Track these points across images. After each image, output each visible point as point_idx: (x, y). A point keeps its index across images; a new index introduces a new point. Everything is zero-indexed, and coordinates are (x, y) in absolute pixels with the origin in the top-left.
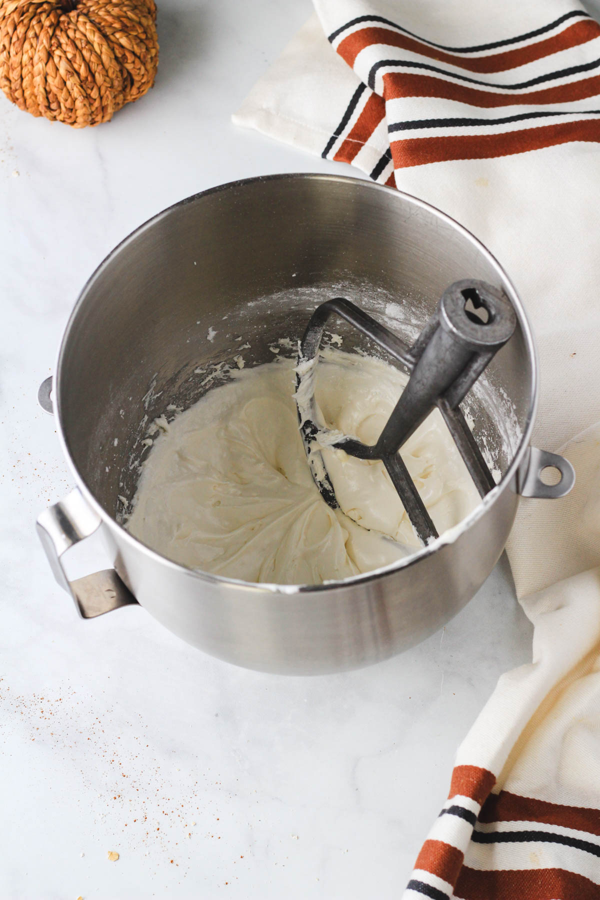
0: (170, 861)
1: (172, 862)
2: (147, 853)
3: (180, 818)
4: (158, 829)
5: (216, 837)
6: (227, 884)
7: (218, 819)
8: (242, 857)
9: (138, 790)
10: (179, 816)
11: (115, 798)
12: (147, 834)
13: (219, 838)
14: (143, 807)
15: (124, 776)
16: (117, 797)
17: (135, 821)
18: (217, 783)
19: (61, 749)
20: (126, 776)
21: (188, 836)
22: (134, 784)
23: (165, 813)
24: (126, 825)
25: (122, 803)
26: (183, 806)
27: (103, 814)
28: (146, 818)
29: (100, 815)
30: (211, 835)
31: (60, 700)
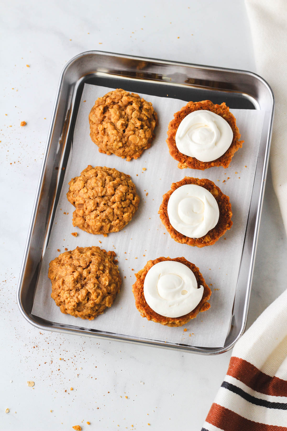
0: (65, 391)
1: (66, 391)
2: (51, 384)
3: (73, 364)
4: (59, 370)
5: (94, 378)
6: (98, 408)
7: (96, 367)
8: (109, 393)
9: (48, 344)
10: (72, 363)
11: (34, 347)
12: (52, 372)
13: (96, 379)
14: (51, 355)
15: (41, 334)
16: (35, 347)
17: (45, 363)
18: (97, 344)
19: (4, 312)
20: (42, 334)
21: (77, 376)
22: (46, 339)
23: (64, 360)
24: (40, 365)
25: (38, 350)
26: (75, 356)
27: (26, 357)
28: (52, 362)
29: (24, 357)
30: (91, 376)
31: (5, 281)
